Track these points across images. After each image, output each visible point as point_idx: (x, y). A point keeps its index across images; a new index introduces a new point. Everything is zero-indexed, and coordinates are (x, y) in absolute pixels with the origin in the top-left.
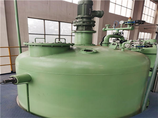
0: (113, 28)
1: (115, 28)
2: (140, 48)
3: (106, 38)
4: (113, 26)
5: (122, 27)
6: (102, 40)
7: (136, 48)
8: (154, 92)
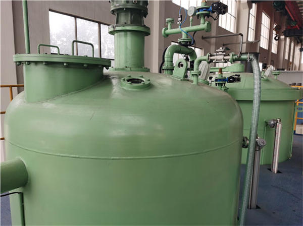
0: (178, 27)
1: (181, 28)
2: (222, 84)
3: (168, 55)
4: (178, 23)
5: (192, 25)
6: (162, 61)
7: (216, 84)
8: (250, 208)
